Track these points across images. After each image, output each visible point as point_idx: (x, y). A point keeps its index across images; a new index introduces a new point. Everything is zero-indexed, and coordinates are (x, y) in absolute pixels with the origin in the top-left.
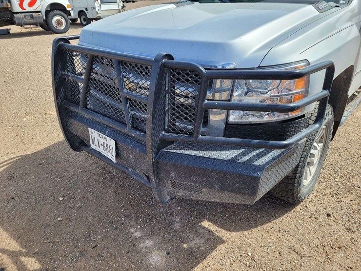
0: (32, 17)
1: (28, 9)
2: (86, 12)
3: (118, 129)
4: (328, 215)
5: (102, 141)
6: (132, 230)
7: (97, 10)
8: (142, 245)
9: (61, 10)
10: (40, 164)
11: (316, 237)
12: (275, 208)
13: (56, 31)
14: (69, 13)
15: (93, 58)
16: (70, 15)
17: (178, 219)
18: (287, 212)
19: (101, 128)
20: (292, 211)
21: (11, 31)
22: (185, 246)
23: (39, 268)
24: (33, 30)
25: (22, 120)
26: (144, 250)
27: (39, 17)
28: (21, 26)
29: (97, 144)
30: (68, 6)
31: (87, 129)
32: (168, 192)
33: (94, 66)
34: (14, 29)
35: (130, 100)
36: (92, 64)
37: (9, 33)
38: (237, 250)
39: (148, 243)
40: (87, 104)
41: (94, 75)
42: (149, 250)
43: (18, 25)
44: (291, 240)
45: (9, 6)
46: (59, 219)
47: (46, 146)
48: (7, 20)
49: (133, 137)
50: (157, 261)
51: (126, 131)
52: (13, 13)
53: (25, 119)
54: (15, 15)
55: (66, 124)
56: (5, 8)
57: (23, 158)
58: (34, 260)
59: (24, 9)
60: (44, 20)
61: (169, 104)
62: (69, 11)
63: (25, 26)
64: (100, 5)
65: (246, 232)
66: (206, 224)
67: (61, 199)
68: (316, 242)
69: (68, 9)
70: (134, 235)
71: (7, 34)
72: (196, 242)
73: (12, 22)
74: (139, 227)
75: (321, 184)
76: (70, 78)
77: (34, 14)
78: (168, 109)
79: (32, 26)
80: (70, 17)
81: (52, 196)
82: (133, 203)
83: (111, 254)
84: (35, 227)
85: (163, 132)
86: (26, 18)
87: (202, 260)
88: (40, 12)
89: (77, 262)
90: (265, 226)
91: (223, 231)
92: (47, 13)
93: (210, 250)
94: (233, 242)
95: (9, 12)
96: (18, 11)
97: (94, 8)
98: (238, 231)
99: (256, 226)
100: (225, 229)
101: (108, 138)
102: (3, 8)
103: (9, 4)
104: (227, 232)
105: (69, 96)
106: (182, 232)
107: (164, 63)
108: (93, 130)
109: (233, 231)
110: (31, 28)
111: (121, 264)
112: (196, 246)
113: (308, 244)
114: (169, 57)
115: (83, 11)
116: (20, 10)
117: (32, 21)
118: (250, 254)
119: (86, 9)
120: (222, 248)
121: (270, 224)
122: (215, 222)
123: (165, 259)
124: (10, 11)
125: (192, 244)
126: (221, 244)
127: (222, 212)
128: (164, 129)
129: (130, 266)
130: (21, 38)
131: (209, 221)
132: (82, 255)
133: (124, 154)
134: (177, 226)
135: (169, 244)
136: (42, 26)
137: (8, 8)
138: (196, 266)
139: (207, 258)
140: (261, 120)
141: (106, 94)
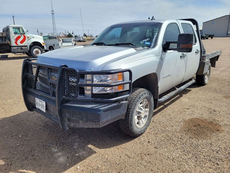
0: (22, 49)
1: (20, 44)
2: (54, 47)
3: (47, 97)
4: (149, 142)
5: (41, 103)
6: (53, 149)
7: (60, 46)
8: (56, 155)
9: (39, 46)
10: (13, 122)
11: (139, 150)
12: (125, 139)
13: (35, 57)
14: (43, 47)
15: (39, 67)
16: (44, 48)
17: (77, 144)
18: (130, 141)
19: (41, 97)
20: (133, 141)
21: (8, 56)
22: (77, 155)
23: (4, 164)
24: (22, 56)
25: (7, 101)
26: (57, 157)
27: (26, 49)
28: (15, 54)
29: (38, 105)
30: (43, 43)
31: (35, 98)
32: (67, 124)
33: (40, 71)
34: (10, 55)
35: (52, 84)
36: (39, 70)
37: (7, 57)
38: (101, 156)
39: (59, 154)
40: (36, 87)
41: (40, 74)
42: (59, 157)
43: (13, 53)
44: (127, 152)
45: (9, 43)
46: (18, 144)
47: (17, 113)
48: (7, 50)
49: (53, 100)
50: (62, 161)
51: (50, 97)
52: (10, 47)
53: (8, 101)
54: (12, 48)
55: (26, 97)
56: (7, 44)
57: (4, 119)
58: (2, 161)
59: (17, 45)
60: (28, 50)
61: (66, 85)
62: (44, 46)
63: (17, 54)
64: (62, 43)
65: (107, 149)
66: (90, 146)
67: (20, 136)
68: (139, 152)
69: (43, 45)
70: (53, 151)
71: (6, 58)
72: (82, 153)
73: (10, 51)
74: (57, 147)
75: (151, 129)
76: (30, 76)
77: (23, 47)
78: (66, 87)
79: (21, 54)
80: (44, 49)
81: (16, 135)
82: (56, 138)
83: (40, 158)
84: (5, 148)
85: (64, 97)
86: (18, 49)
87: (83, 160)
88: (26, 46)
89: (23, 161)
90: (117, 147)
91: (97, 148)
92: (31, 47)
93: (88, 156)
94: (100, 153)
95: (8, 46)
96: (14, 45)
97: (58, 45)
98: (104, 148)
99: (113, 147)
100: (98, 148)
101: (43, 101)
102: (5, 44)
103: (9, 42)
104: (98, 149)
105: (29, 84)
106: (77, 149)
107: (64, 68)
108: (37, 99)
109: (102, 149)
110: (21, 55)
111: (44, 162)
112: (82, 155)
113: (135, 153)
114: (66, 66)
115: (52, 46)
116: (15, 45)
117: (21, 51)
118: (106, 157)
119: (54, 45)
120: (94, 155)
121: (120, 146)
122: (94, 145)
123: (65, 160)
124: (10, 45)
125: (80, 154)
126: (94, 153)
127: (99, 141)
128: (64, 95)
129: (48, 162)
130: (14, 60)
131: (91, 145)
132: (26, 159)
133: (49, 108)
134: (75, 147)
135: (69, 154)
136: (27, 54)
137: (8, 44)
138: (79, 162)
139: (86, 159)
140: (105, 92)
141: (44, 82)
